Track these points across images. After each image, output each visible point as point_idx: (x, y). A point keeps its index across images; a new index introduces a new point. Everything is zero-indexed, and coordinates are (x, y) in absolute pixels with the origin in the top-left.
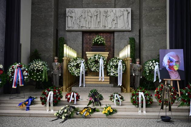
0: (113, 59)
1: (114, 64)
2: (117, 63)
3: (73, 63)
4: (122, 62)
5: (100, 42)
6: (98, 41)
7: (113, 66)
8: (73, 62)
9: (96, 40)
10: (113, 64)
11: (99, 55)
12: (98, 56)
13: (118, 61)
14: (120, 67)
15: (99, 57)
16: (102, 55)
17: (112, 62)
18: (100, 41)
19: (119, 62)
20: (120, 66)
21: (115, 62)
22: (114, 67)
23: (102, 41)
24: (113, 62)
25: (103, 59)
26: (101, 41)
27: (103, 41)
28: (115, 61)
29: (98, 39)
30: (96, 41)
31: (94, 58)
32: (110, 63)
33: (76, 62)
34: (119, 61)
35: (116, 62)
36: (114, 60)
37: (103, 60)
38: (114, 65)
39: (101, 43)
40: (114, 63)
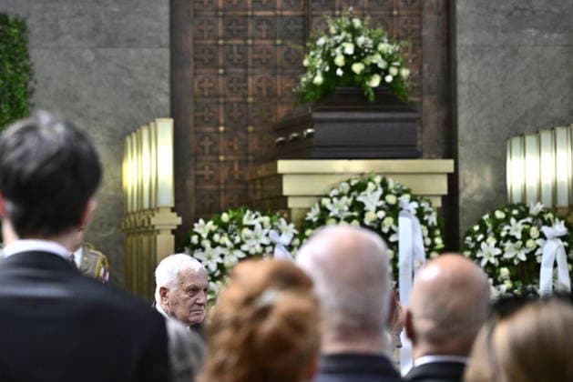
0: (500, 215)
1: (507, 256)
2: (530, 243)
3: (219, 250)
4: (563, 238)
5: (375, 81)
6: (357, 68)
7: (505, 271)
8: (214, 245)
9: (340, 61)
10: (498, 257)
11: (384, 184)
12: (382, 198)
13: (534, 232)
14: (555, 277)
15: (391, 199)
16: (406, 183)
17: (492, 241)
18: (374, 69)
19: (542, 236)
20: (555, 265)
21: (514, 239)
22: (513, 278)
23: (386, 72)
24: (498, 236)
25: (420, 214)
26: (382, 65)
27: (394, 71)
28: (516, 228)
29: (358, 50)
30: (347, 68)
31: (351, 209)
32: (478, 245)
33: (238, 247)
34: (545, 229)
35: (526, 235)
36: (507, 220)
37: (423, 222)
38: (508, 263)
39: (383, 82)
40: (508, 244)
